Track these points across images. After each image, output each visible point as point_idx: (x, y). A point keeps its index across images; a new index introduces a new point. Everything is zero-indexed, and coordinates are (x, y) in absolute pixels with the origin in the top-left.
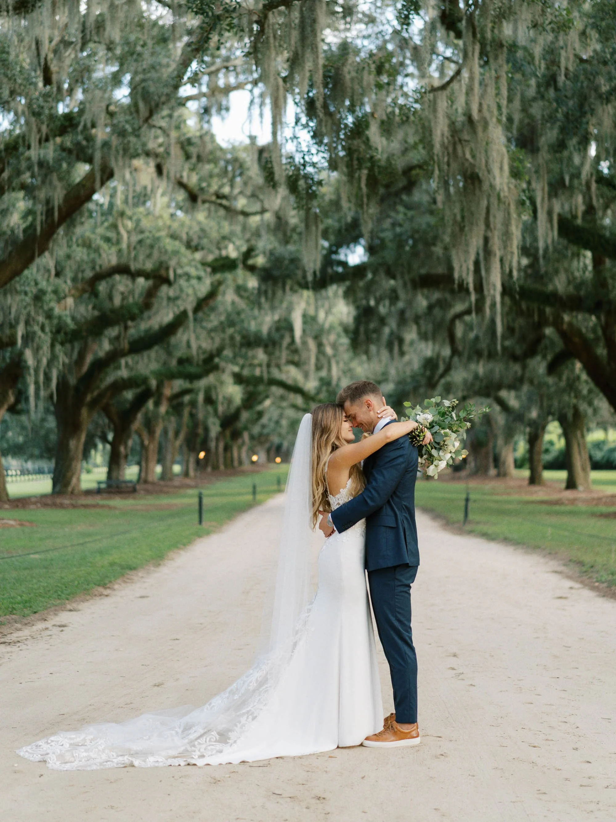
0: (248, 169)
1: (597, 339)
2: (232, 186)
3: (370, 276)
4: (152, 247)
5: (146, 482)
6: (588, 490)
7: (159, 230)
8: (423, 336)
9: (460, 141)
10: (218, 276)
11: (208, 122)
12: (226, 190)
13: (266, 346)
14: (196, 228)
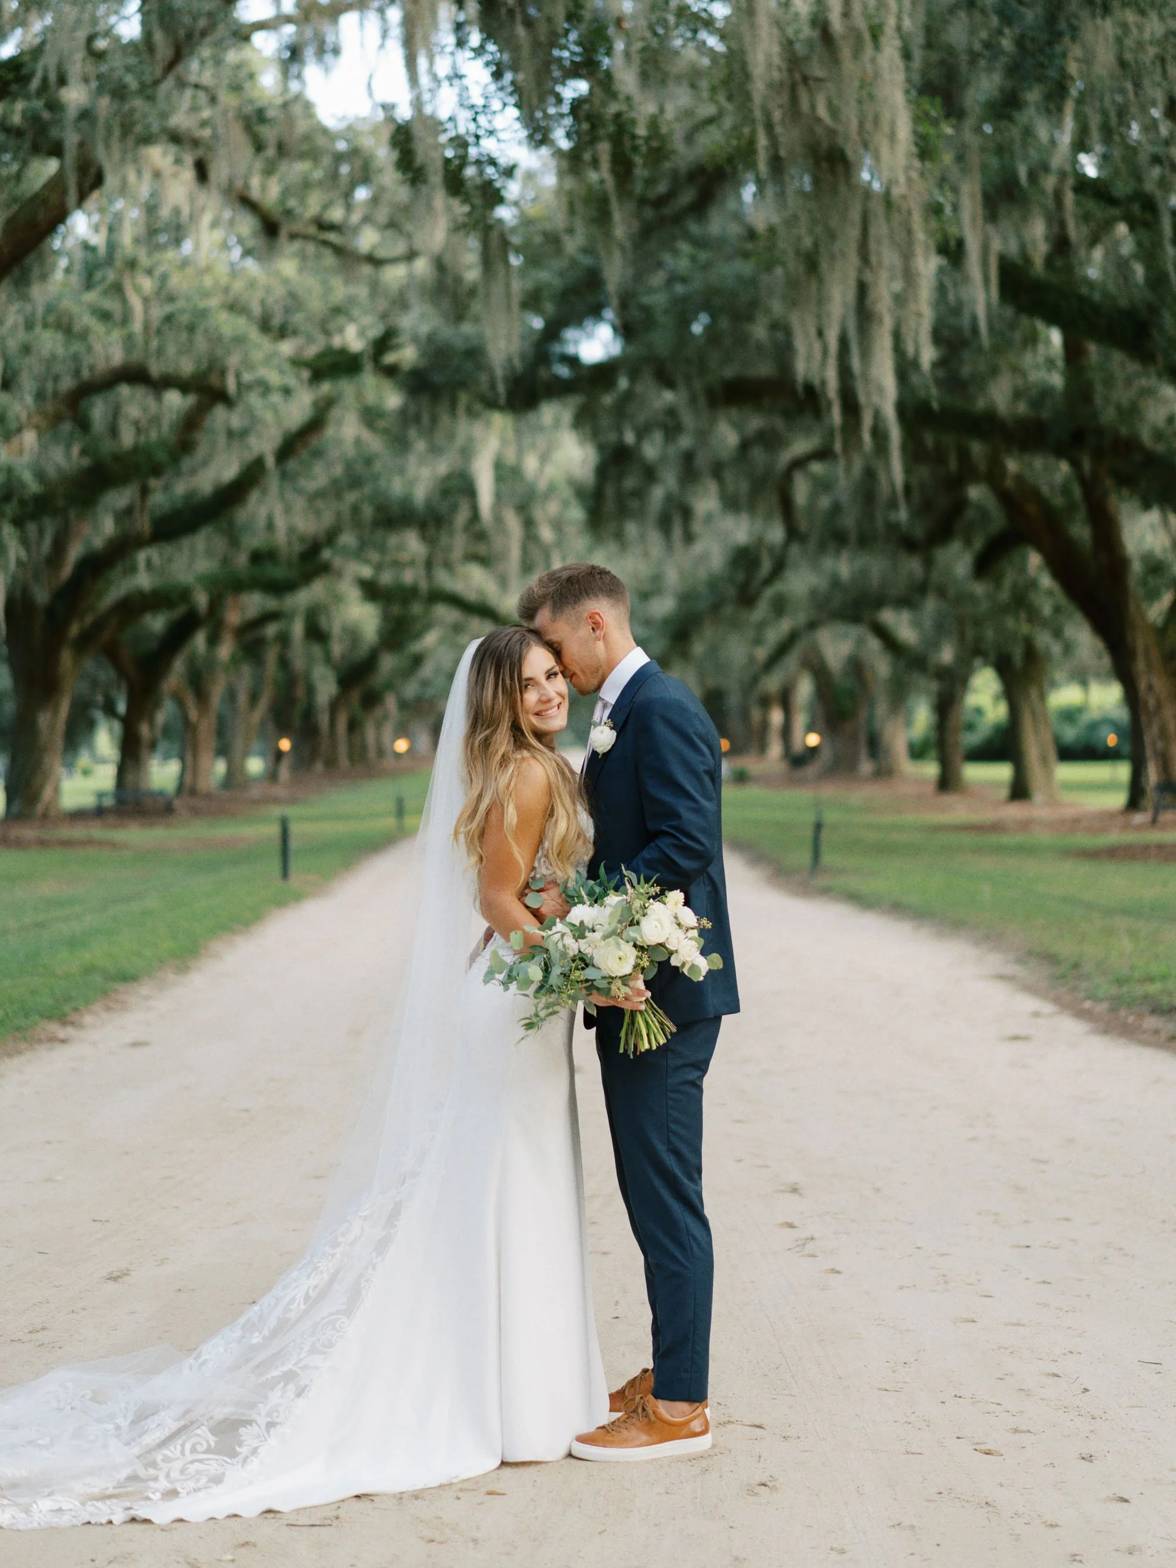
0: (378, 172)
1: (1072, 507)
2: (347, 208)
3: (623, 383)
4: (191, 329)
5: (193, 792)
6: (1052, 802)
7: (206, 294)
8: (731, 504)
9: (805, 79)
10: (326, 387)
11: (299, 76)
12: (336, 214)
13: (423, 526)
14: (280, 291)
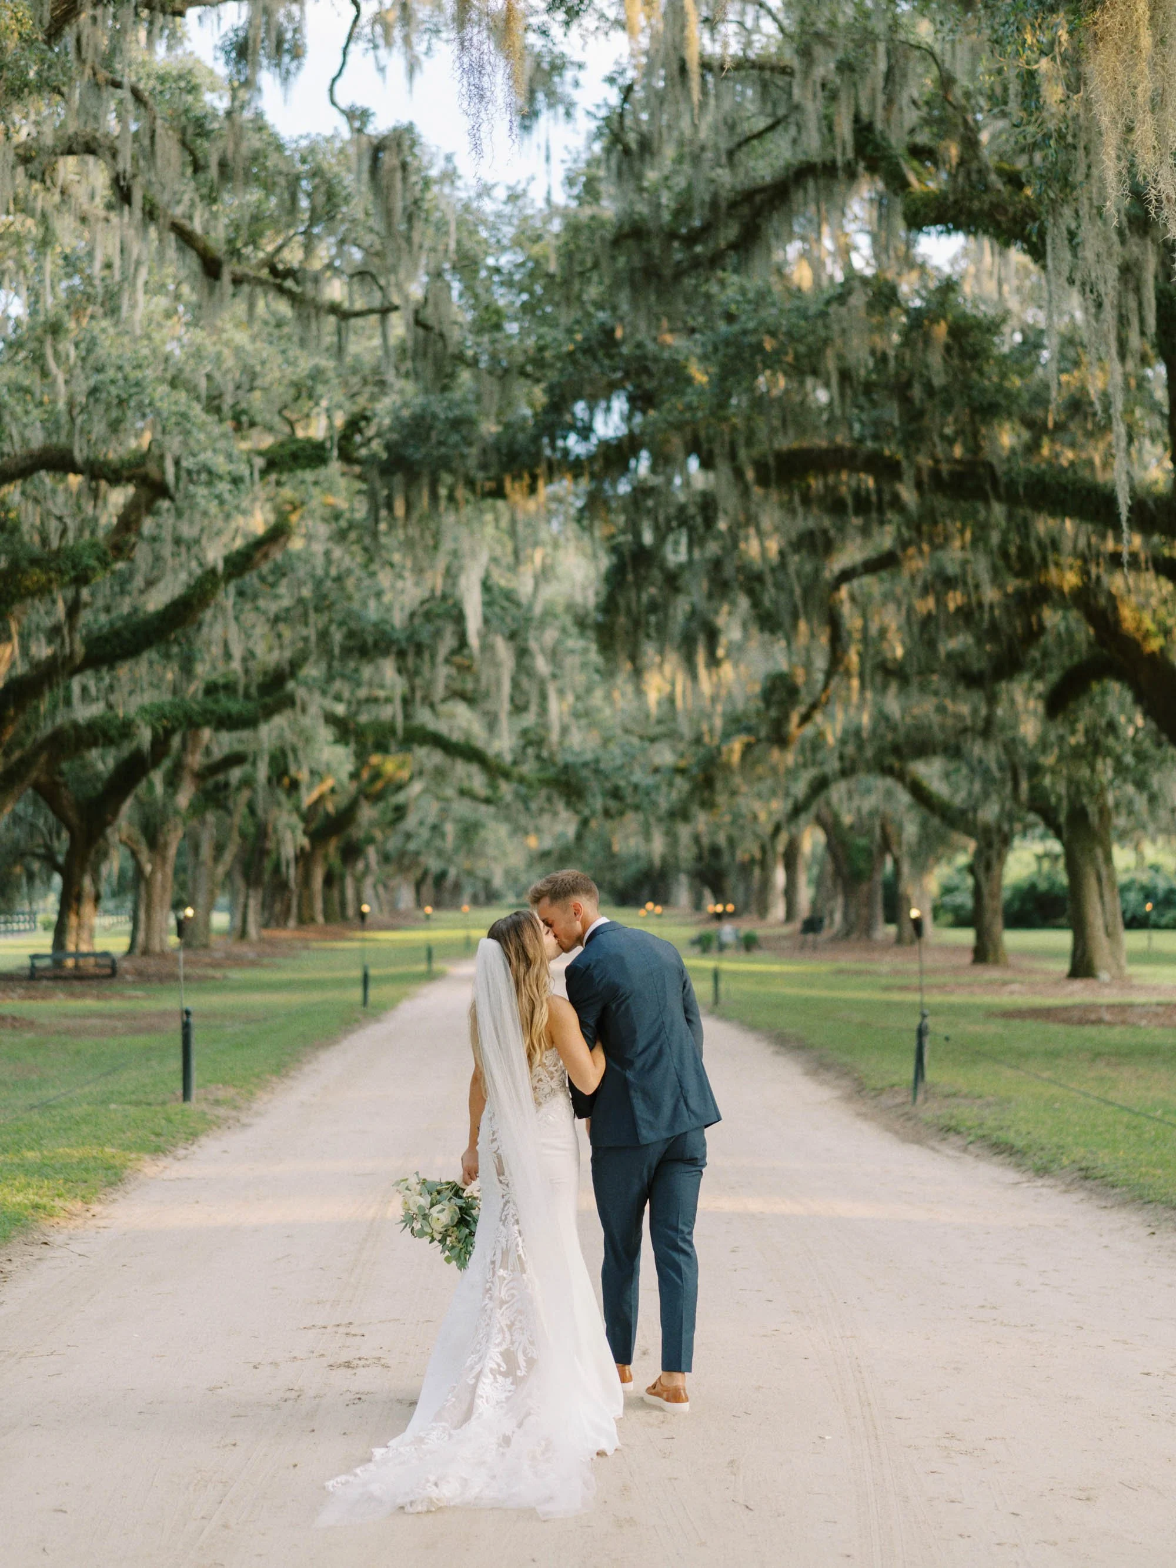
0: (347, 200)
2: (308, 249)
4: (122, 403)
5: (146, 951)
6: (1120, 979)
7: (140, 365)
8: (766, 622)
13: (401, 654)
14: (231, 363)
